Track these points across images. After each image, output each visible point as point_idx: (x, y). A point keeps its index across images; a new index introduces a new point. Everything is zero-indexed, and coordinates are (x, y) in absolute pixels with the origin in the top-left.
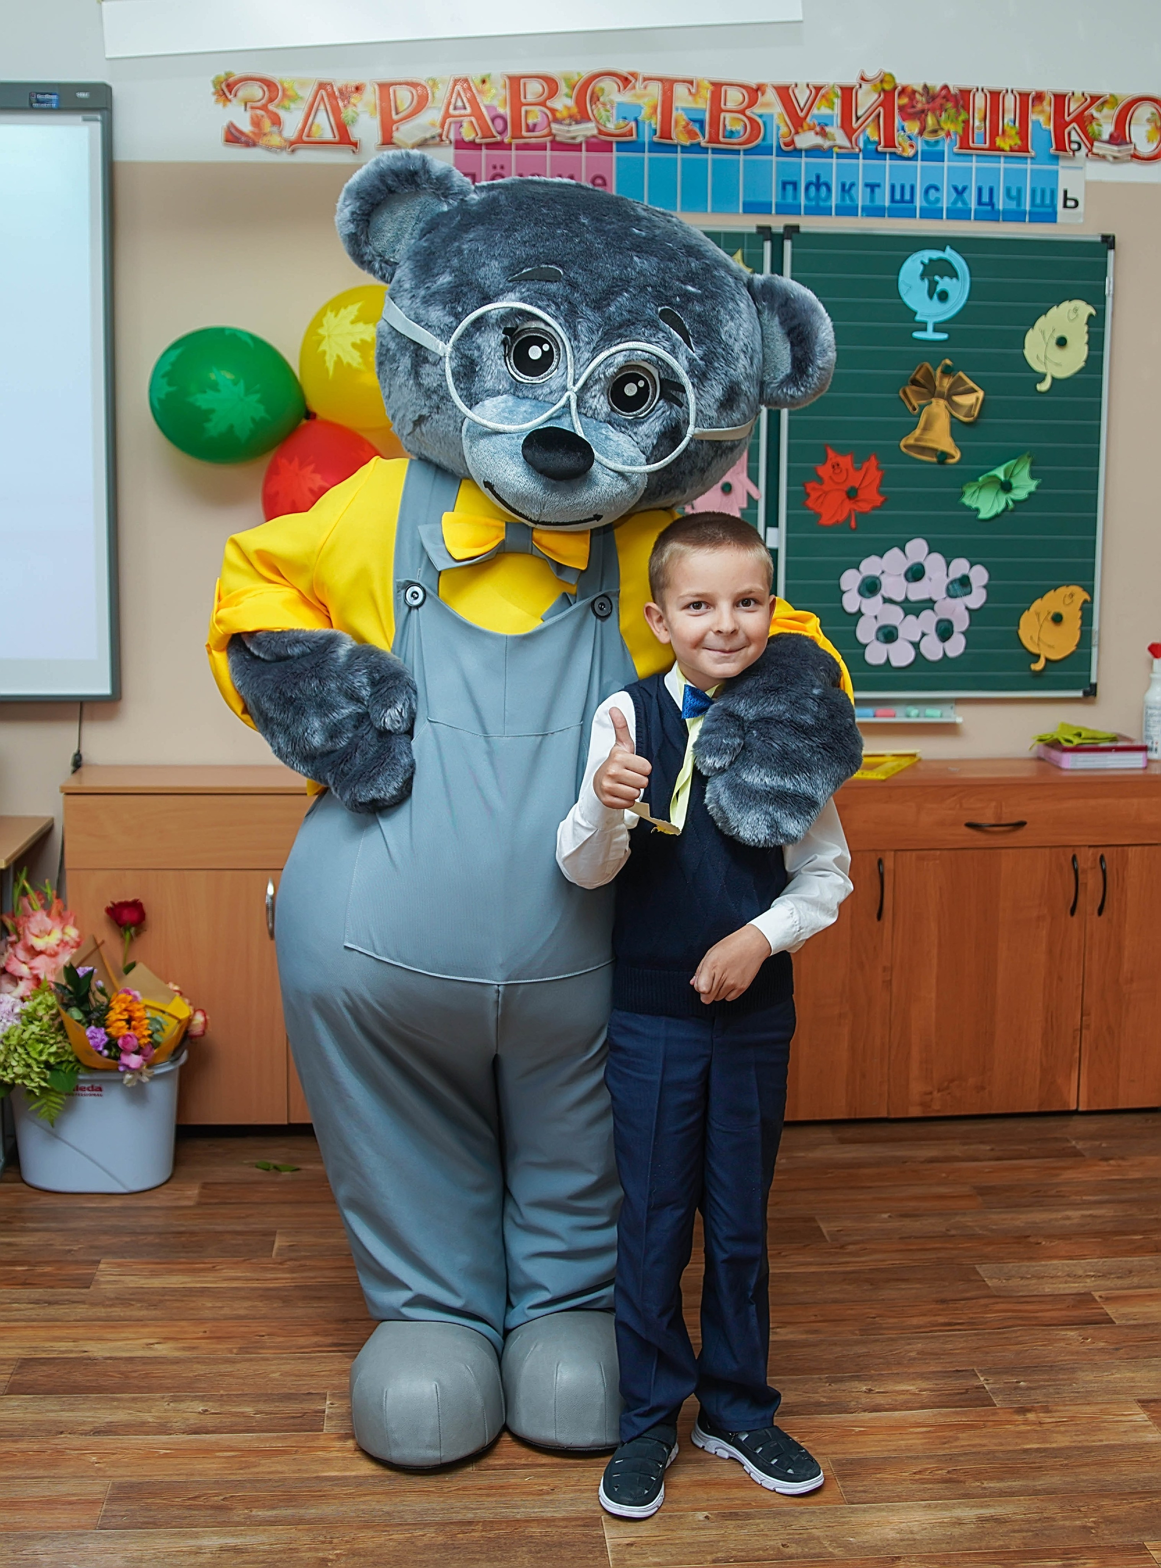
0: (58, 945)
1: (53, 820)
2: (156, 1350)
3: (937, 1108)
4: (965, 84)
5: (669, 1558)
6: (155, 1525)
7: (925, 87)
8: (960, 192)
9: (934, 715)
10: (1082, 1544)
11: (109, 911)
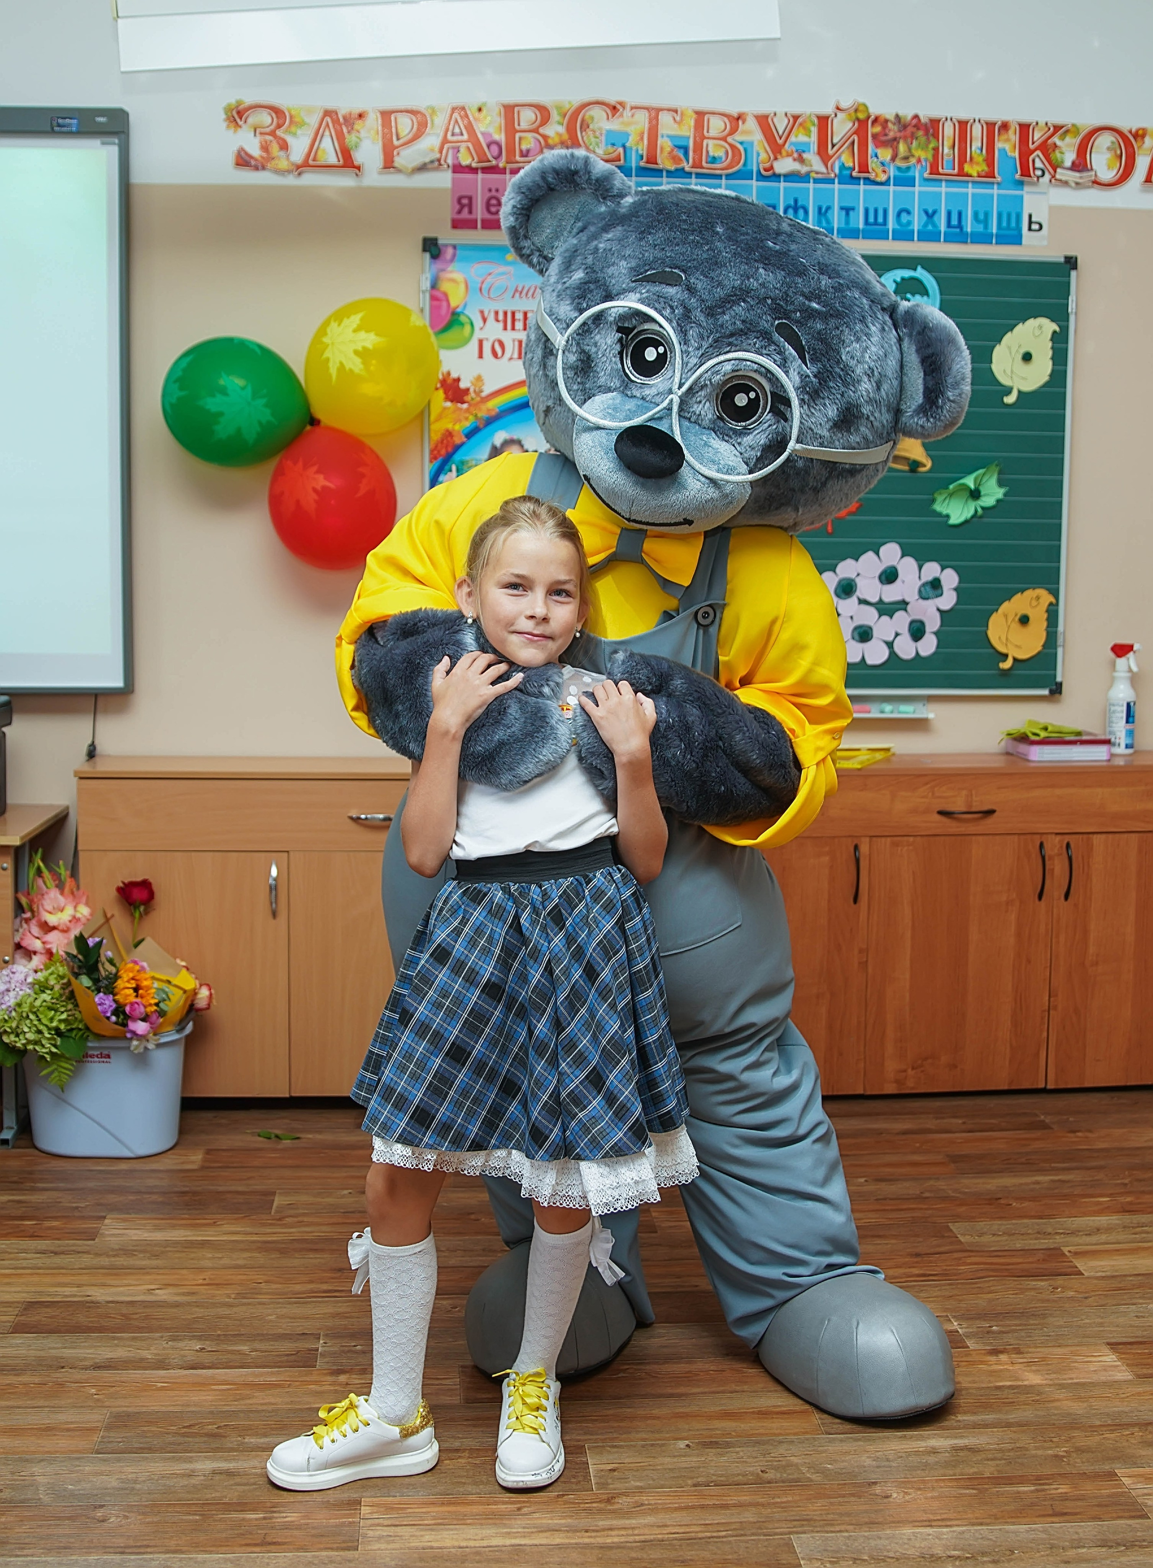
0: (70, 921)
1: (67, 808)
2: (156, 1295)
3: (910, 1086)
4: (935, 114)
5: (651, 1482)
6: (150, 1450)
7: (897, 116)
8: (930, 215)
9: (907, 711)
10: (1055, 1471)
11: (119, 890)
